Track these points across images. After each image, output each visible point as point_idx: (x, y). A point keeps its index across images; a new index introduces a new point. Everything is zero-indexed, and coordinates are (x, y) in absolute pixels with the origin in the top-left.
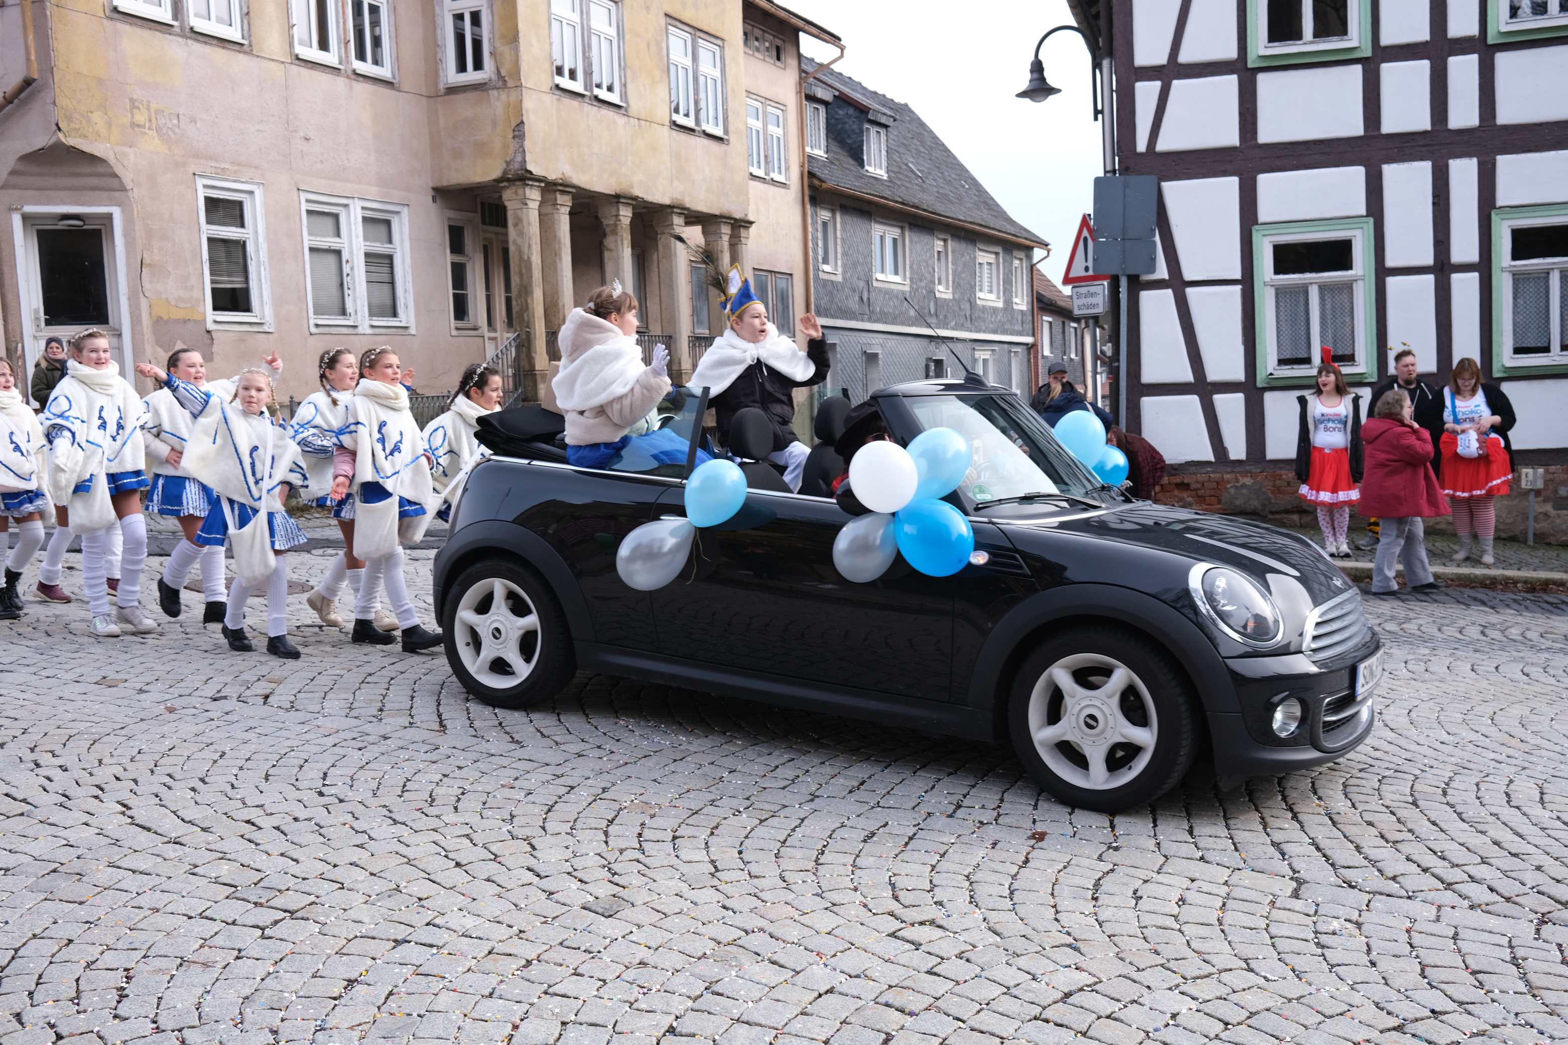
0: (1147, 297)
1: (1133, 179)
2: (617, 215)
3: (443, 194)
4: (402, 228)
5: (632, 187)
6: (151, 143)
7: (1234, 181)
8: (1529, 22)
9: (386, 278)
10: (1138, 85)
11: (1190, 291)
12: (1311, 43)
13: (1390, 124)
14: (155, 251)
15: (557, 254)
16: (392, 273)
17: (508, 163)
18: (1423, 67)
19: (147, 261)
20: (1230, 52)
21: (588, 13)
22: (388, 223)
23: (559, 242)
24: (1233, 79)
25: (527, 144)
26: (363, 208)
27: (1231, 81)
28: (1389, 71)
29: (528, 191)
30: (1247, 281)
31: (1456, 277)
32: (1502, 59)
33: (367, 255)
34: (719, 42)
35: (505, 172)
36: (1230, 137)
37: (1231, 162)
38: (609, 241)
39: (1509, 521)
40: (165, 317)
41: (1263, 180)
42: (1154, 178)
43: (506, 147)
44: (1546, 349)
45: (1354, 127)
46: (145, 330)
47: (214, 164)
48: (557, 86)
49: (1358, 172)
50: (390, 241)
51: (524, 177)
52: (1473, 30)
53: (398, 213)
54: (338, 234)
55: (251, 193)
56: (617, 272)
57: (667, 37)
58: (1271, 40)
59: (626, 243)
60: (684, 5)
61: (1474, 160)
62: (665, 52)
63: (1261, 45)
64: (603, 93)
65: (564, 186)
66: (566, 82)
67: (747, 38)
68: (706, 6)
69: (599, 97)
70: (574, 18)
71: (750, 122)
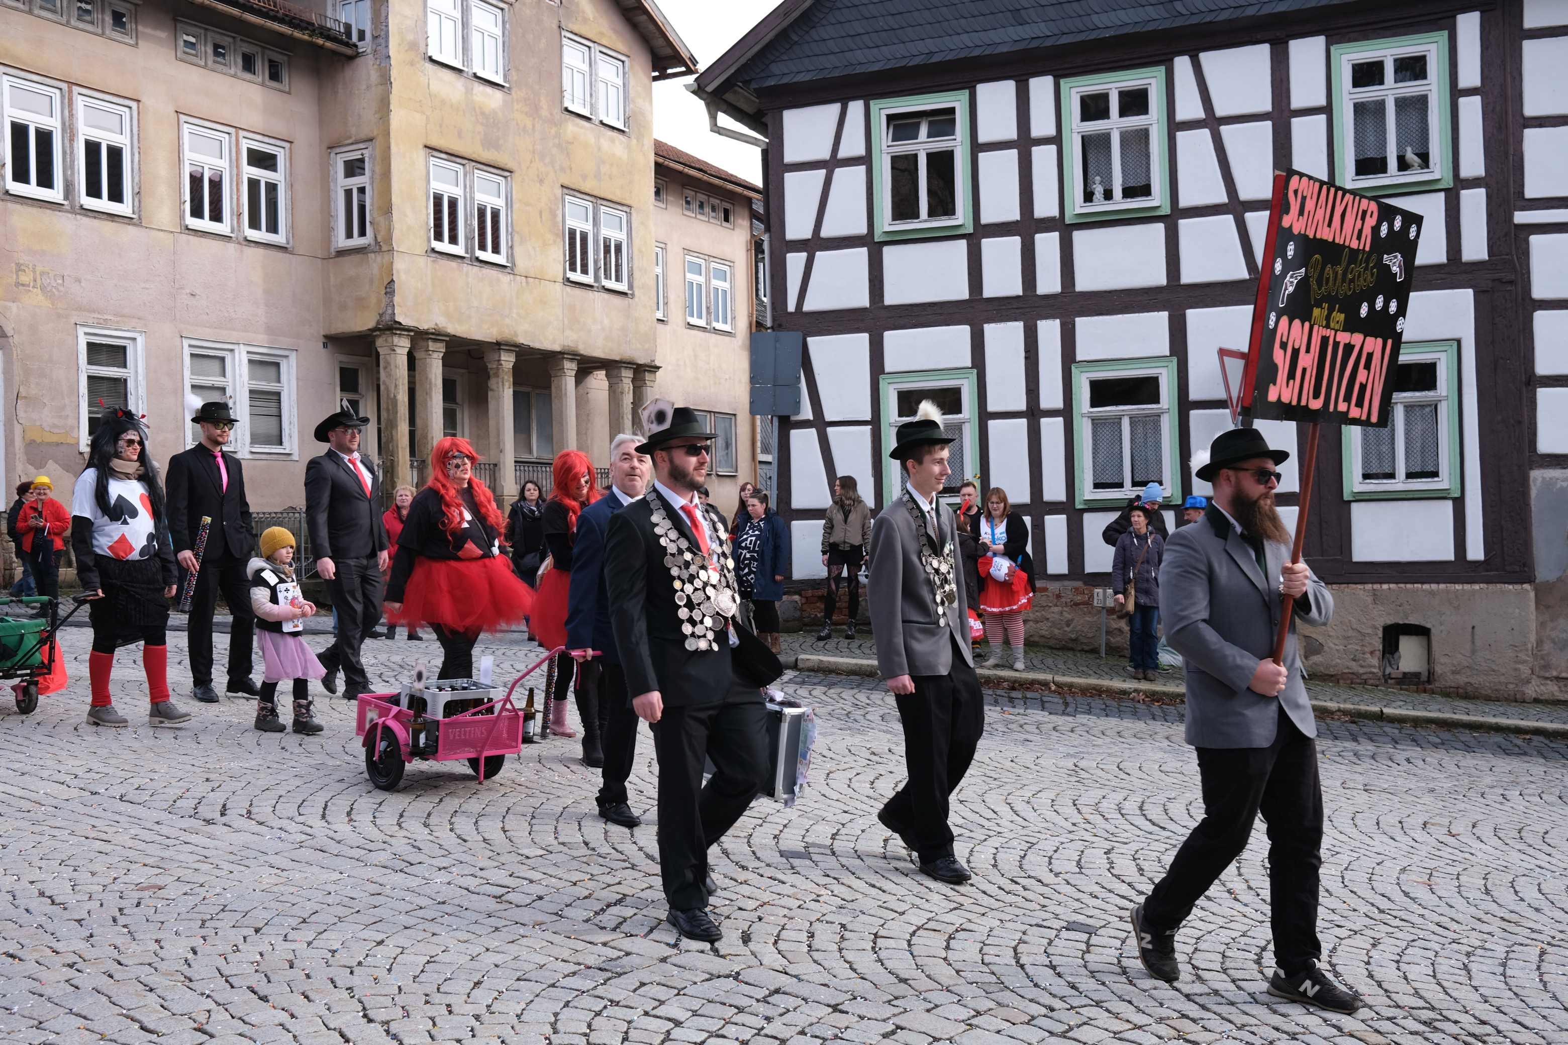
0: (795, 434)
1: (783, 335)
2: (499, 360)
3: (333, 341)
4: (290, 370)
5: (516, 335)
6: (35, 300)
7: (865, 336)
8: (1100, 206)
9: (274, 411)
10: (789, 256)
11: (830, 430)
12: (925, 221)
13: (990, 290)
14: (32, 386)
15: (428, 393)
16: (280, 408)
17: (381, 315)
18: (1015, 242)
19: (23, 393)
20: (863, 230)
21: (472, 187)
22: (277, 365)
23: (430, 383)
24: (865, 250)
25: (396, 299)
26: (248, 352)
27: (861, 254)
28: (988, 244)
29: (396, 340)
30: (875, 422)
31: (1044, 421)
32: (1078, 236)
33: (251, 392)
34: (625, 208)
35: (378, 323)
36: (862, 300)
37: (862, 320)
38: (492, 383)
39: (1090, 635)
40: (39, 440)
41: (890, 337)
42: (799, 335)
43: (379, 301)
44: (1120, 485)
45: (961, 291)
46: (17, 451)
47: (96, 315)
48: (433, 250)
49: (964, 331)
50: (279, 381)
51: (393, 327)
52: (1055, 212)
53: (287, 357)
54: (224, 374)
55: (134, 339)
56: (498, 411)
57: (564, 206)
58: (894, 219)
59: (507, 384)
60: (584, 177)
61: (1058, 321)
62: (560, 218)
63: (885, 222)
64: (487, 255)
65: (436, 335)
66: (444, 246)
67: (688, 203)
68: (610, 177)
69: (481, 258)
70: (457, 192)
71: (690, 276)
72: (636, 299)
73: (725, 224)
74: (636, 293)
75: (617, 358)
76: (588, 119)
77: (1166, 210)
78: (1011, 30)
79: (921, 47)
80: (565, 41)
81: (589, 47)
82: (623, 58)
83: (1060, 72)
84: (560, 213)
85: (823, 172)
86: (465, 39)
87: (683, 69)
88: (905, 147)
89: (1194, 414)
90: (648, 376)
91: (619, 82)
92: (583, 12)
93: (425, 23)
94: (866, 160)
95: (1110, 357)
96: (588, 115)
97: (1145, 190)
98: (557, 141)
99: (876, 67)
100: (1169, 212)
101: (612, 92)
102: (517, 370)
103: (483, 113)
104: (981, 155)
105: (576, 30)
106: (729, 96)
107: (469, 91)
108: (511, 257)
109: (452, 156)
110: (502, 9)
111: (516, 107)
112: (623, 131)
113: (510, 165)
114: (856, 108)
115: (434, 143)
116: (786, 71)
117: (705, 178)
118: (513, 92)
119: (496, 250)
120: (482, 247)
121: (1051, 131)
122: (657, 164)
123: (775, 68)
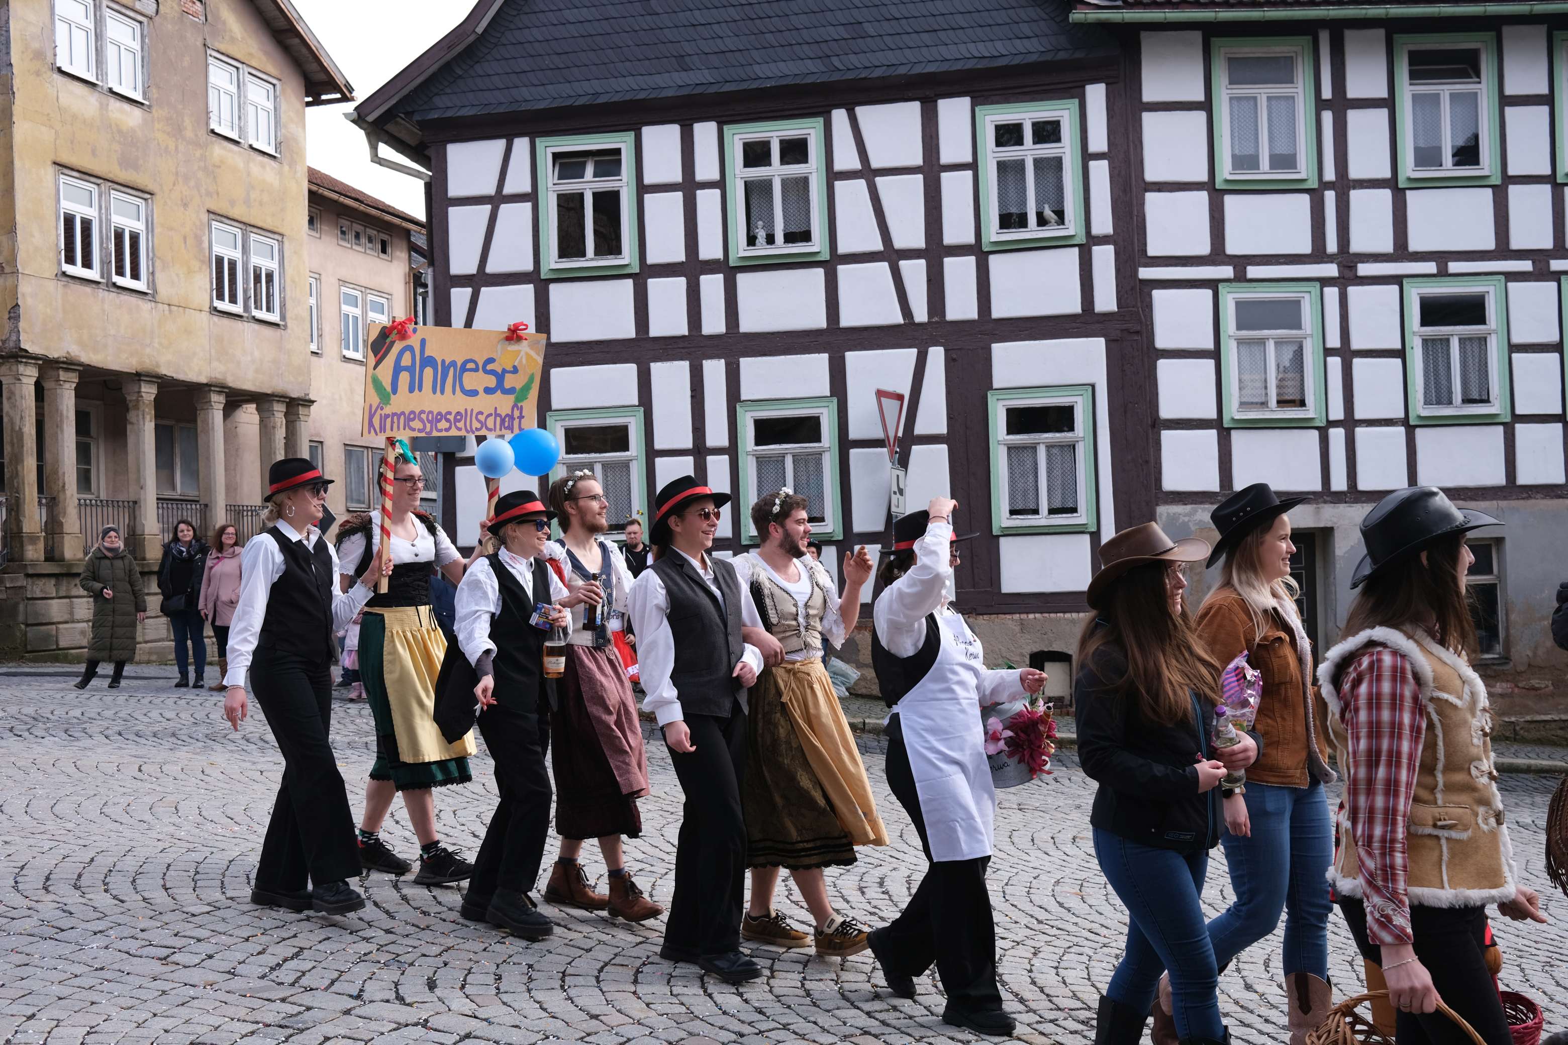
0: (460, 471)
2: (139, 392)
5: (158, 365)
8: (762, 250)
10: (454, 291)
12: (592, 260)
13: (656, 330)
15: (59, 426)
17: (4, 341)
18: (681, 283)
20: (529, 266)
21: (108, 209)
23: (62, 415)
24: (531, 287)
25: (22, 325)
27: (528, 290)
28: (654, 285)
29: (21, 368)
32: (743, 279)
34: (276, 237)
38: (132, 416)
41: (557, 373)
45: (628, 330)
48: (64, 274)
49: (631, 369)
51: (19, 355)
52: (719, 255)
56: (138, 444)
57: (210, 232)
58: (560, 257)
59: (148, 417)
60: (233, 203)
61: (723, 361)
62: (206, 245)
63: (551, 260)
64: (126, 281)
65: (69, 364)
66: (77, 270)
67: (343, 233)
68: (261, 204)
69: (119, 284)
70: (92, 213)
71: (346, 308)
72: (289, 331)
73: (382, 256)
74: (289, 325)
75: (269, 392)
76: (236, 143)
77: (826, 256)
78: (675, 75)
79: (587, 87)
80: (211, 60)
81: (237, 68)
82: (274, 81)
83: (724, 119)
84: (205, 239)
85: (489, 207)
86: (99, 52)
87: (338, 96)
88: (571, 186)
89: (853, 452)
90: (301, 410)
91: (270, 105)
92: (231, 31)
93: (53, 31)
94: (532, 197)
95: (773, 397)
96: (236, 138)
97: (806, 236)
98: (202, 164)
99: (542, 105)
100: (828, 258)
101: (262, 115)
102: (159, 403)
103: (120, 132)
104: (648, 197)
105: (223, 51)
106: (390, 127)
107: (103, 107)
108: (152, 283)
109: (86, 174)
110: (141, 23)
111: (157, 126)
112: (274, 157)
113: (150, 187)
114: (521, 145)
115: (65, 159)
116: (450, 105)
117: (362, 208)
118: (154, 110)
119: (135, 275)
120: (120, 272)
121: (715, 176)
122: (311, 193)
123: (439, 101)
